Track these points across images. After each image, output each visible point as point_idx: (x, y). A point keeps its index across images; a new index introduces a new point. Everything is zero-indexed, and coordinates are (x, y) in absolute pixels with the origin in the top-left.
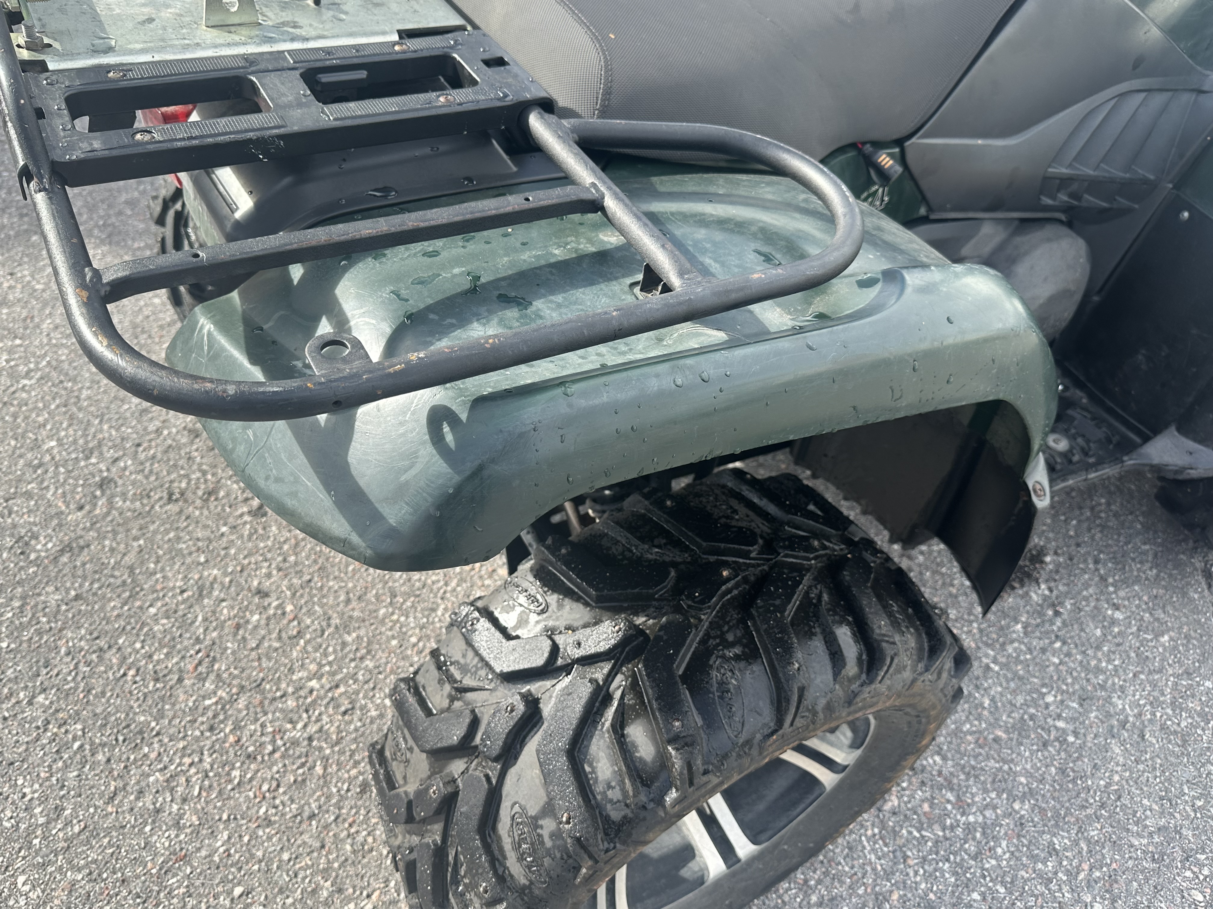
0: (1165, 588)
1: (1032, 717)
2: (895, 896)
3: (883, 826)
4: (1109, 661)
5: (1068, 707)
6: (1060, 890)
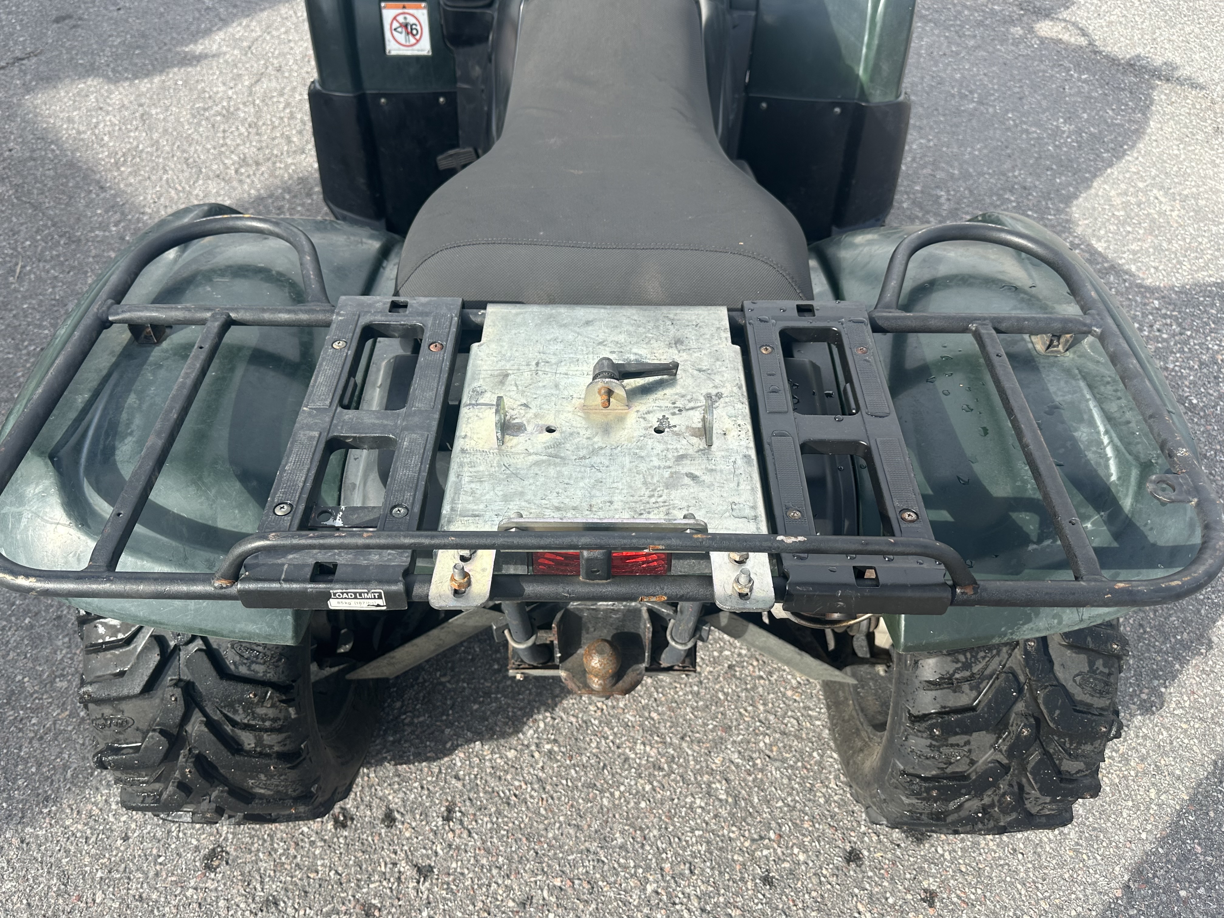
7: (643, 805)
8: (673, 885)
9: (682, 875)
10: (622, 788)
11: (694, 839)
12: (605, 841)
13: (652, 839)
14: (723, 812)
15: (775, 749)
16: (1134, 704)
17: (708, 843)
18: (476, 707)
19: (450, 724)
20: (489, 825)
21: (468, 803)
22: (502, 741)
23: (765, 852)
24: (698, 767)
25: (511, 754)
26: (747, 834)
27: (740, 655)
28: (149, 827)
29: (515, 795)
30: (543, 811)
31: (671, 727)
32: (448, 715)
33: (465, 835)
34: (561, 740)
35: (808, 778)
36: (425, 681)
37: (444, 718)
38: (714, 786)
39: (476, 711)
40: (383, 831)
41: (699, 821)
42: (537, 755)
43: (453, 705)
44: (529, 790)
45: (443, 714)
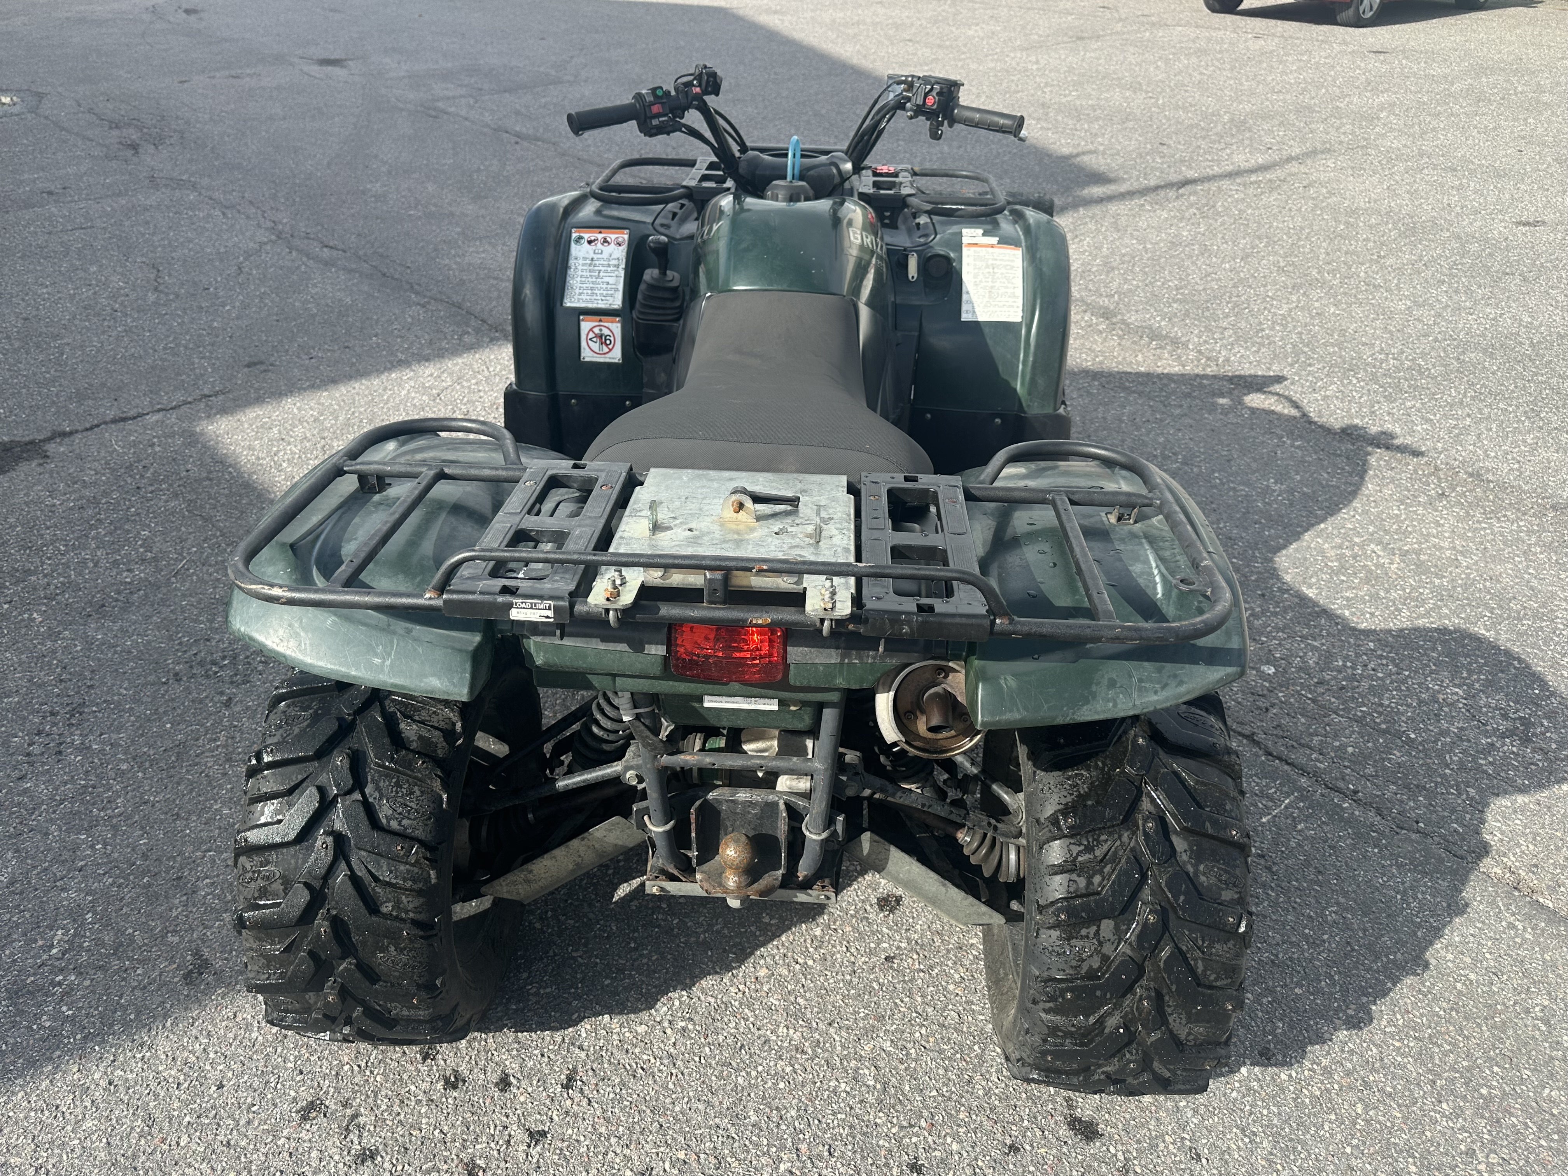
7: (782, 1085)
8: (809, 1165)
9: (820, 1157)
10: (760, 1068)
11: (836, 1122)
12: (737, 1118)
13: (790, 1120)
14: (870, 1098)
15: (931, 1039)
16: (1339, 1019)
17: (851, 1127)
18: (607, 982)
19: (578, 997)
20: (612, 1095)
21: (590, 1073)
22: (633, 1016)
23: (914, 1140)
24: (845, 1052)
25: (642, 1029)
26: (895, 1121)
27: (899, 948)
28: (246, 1077)
29: (642, 1069)
30: (671, 1086)
31: (818, 1013)
32: (577, 988)
33: (585, 1102)
34: (697, 1019)
35: (966, 1070)
36: (555, 955)
37: (573, 990)
38: (861, 1072)
39: (607, 986)
40: (496, 1094)
41: (842, 1105)
42: (669, 1031)
43: (584, 978)
44: (658, 1063)
45: (571, 987)
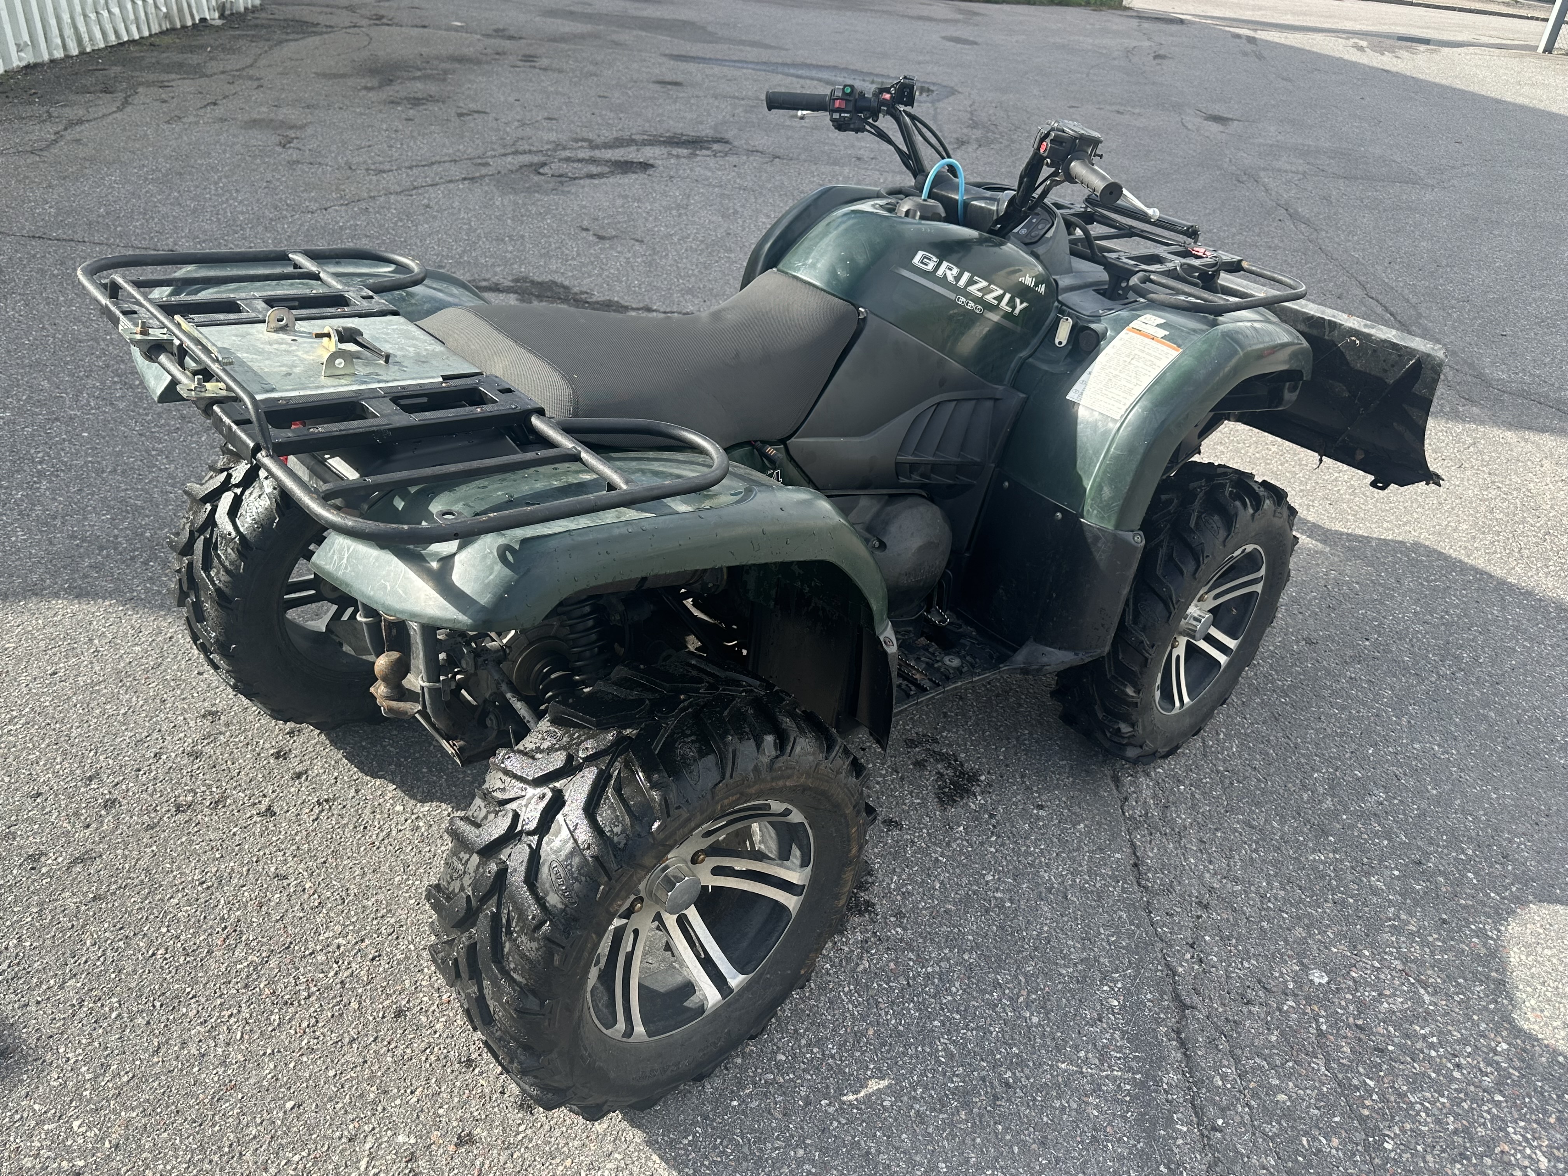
0: (1079, 790)
1: (975, 893)
2: (871, 1032)
3: (857, 983)
4: (1036, 846)
5: (1004, 882)
6: (1004, 1011)
29: (365, 828)
30: (362, 849)
32: (406, 760)
33: (313, 818)
37: (402, 760)
39: (422, 772)
40: (287, 778)
42: (409, 821)
43: (417, 758)
44: (376, 833)
45: (405, 757)
